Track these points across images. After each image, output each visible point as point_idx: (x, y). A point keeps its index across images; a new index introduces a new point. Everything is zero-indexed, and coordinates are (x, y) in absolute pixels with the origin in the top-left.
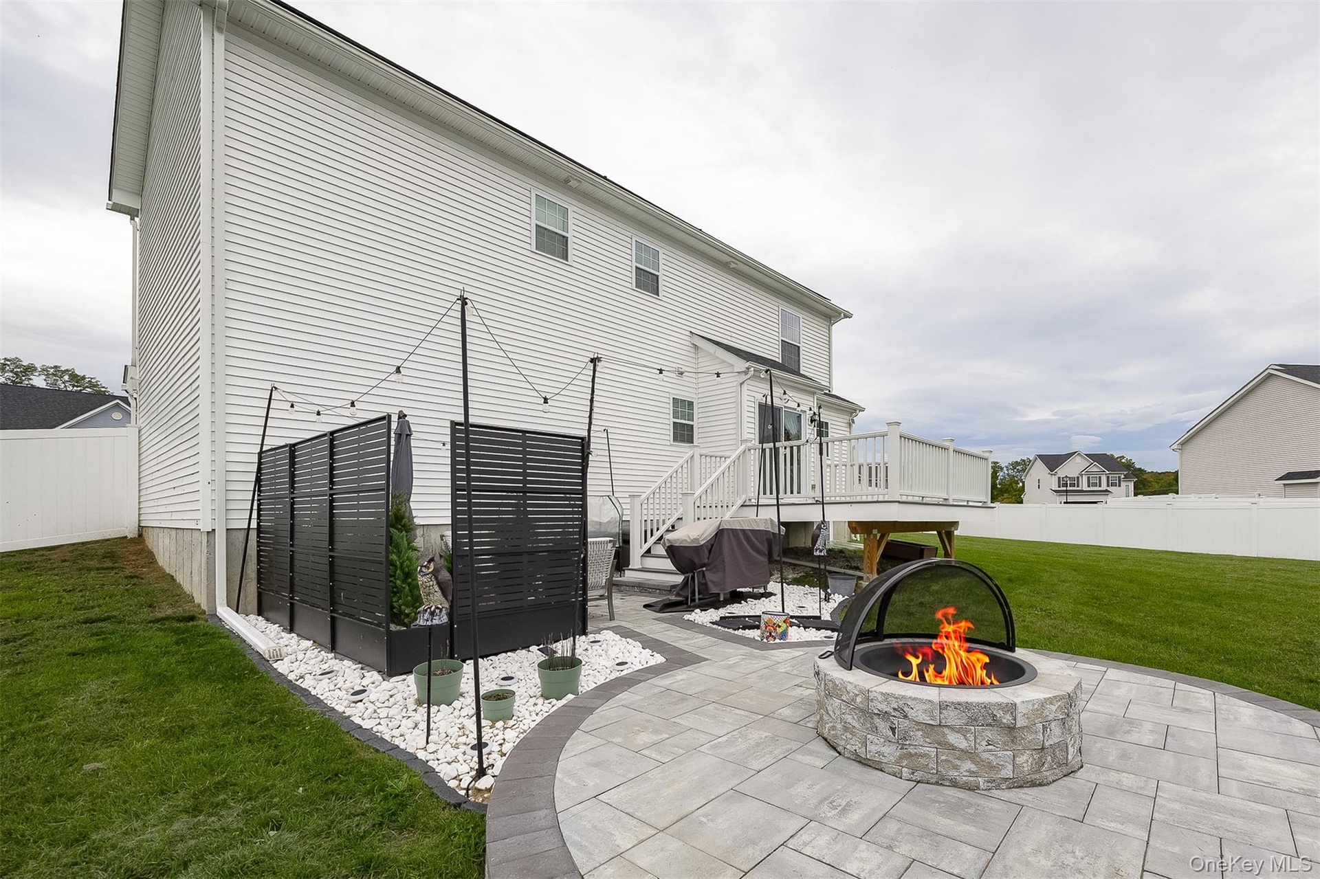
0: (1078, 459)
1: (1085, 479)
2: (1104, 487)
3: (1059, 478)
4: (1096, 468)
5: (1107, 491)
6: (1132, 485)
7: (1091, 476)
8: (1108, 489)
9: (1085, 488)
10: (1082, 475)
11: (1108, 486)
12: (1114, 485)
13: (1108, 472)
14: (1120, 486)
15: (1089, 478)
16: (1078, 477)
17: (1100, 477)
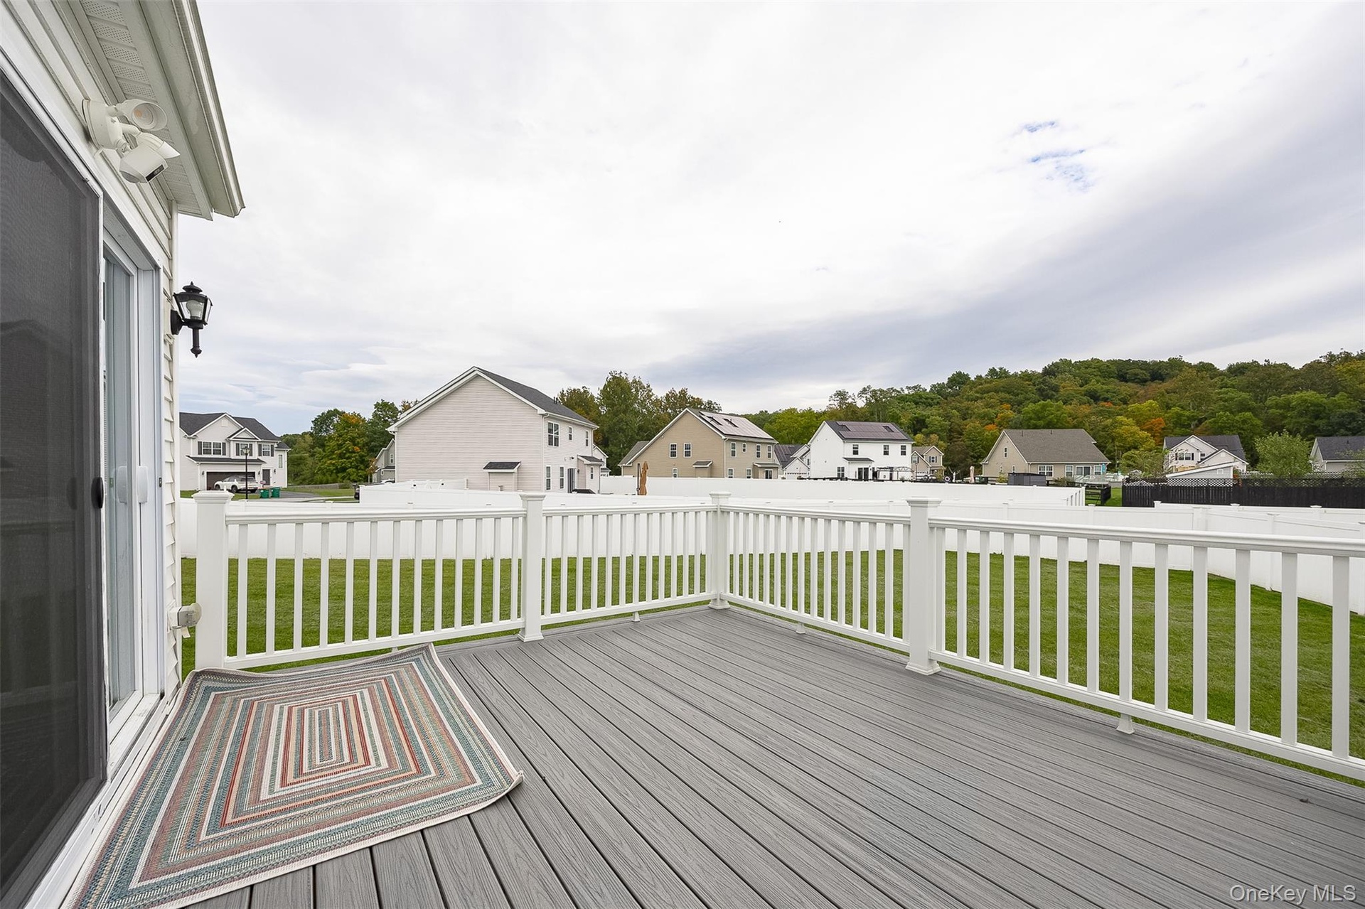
0: (225, 422)
1: (233, 445)
2: (255, 456)
3: (200, 443)
4: (245, 434)
5: (258, 460)
6: (285, 455)
7: (240, 443)
8: (260, 458)
9: (233, 456)
10: (229, 441)
11: (260, 455)
12: (266, 454)
13: (260, 440)
14: (272, 455)
15: (237, 445)
16: (224, 444)
17: (251, 445)
